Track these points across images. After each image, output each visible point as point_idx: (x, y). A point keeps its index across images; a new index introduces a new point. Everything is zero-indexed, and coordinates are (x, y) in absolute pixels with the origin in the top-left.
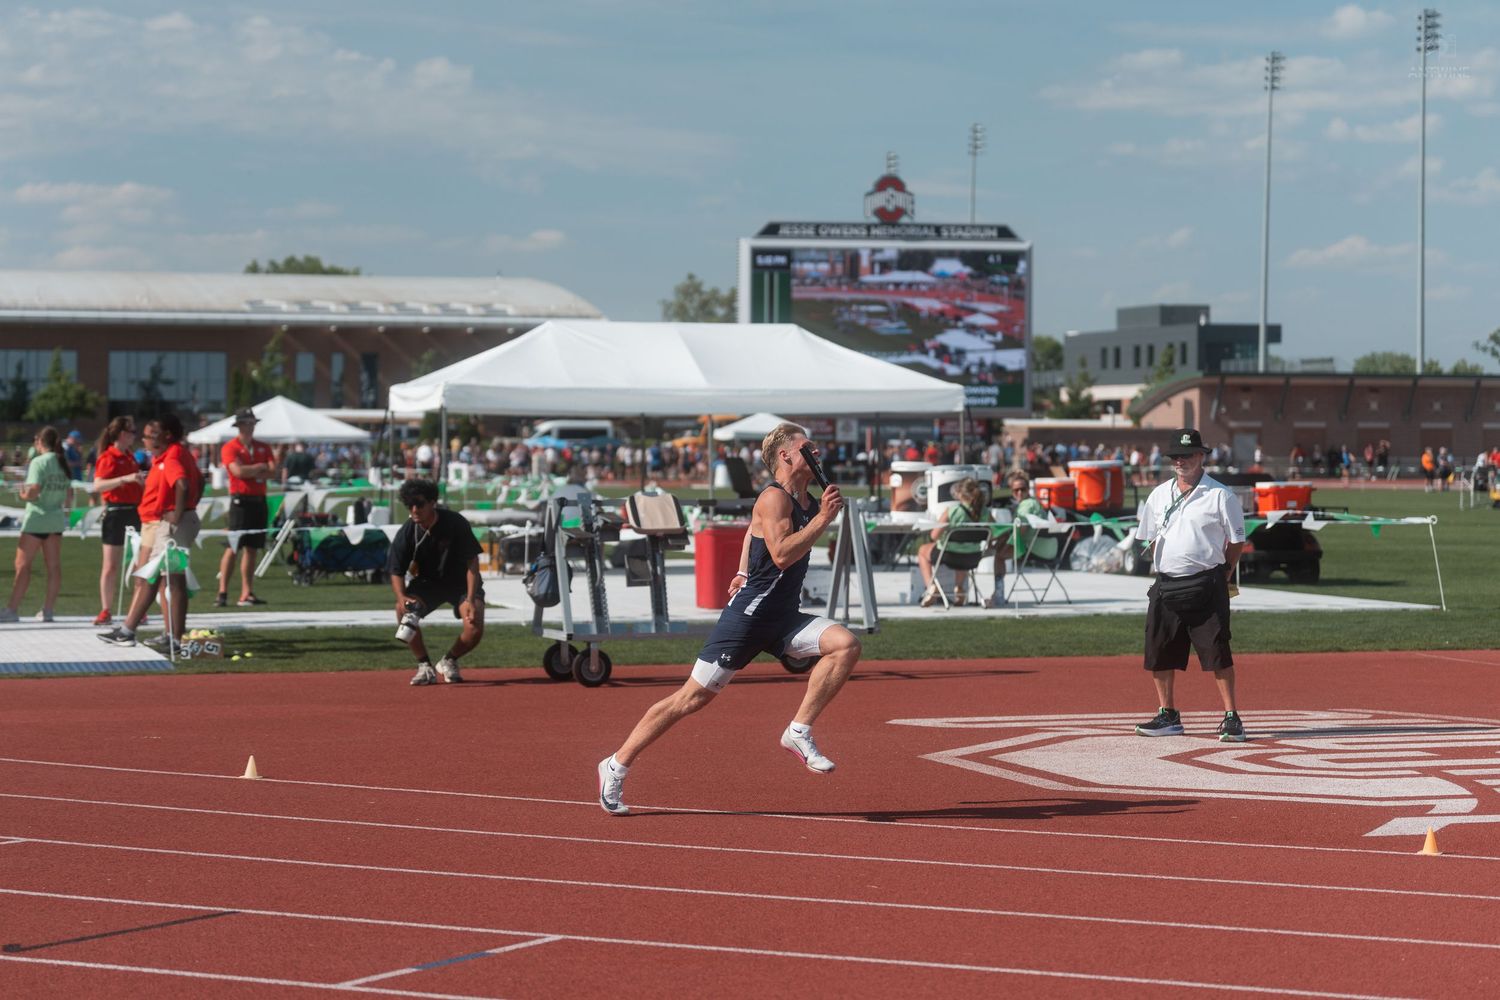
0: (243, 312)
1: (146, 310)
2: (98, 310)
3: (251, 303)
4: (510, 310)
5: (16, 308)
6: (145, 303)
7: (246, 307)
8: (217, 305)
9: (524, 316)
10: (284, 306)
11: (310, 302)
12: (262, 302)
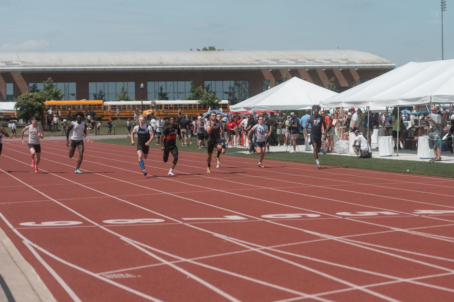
0: (255, 64)
1: (219, 65)
2: (201, 65)
3: (256, 61)
4: (356, 61)
5: (170, 65)
6: (217, 62)
7: (256, 62)
8: (244, 62)
9: (363, 64)
10: (270, 62)
11: (279, 60)
12: (261, 60)
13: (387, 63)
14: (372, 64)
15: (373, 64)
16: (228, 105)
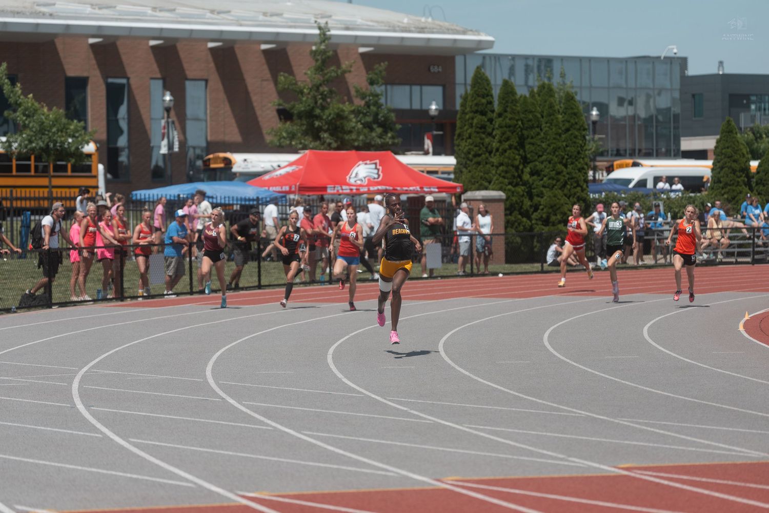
3: (40, 4)
10: (88, 9)
11: (115, 7)
12: (54, 4)
13: (464, 32)
14: (420, 32)
15: (424, 32)
16: (95, 158)
